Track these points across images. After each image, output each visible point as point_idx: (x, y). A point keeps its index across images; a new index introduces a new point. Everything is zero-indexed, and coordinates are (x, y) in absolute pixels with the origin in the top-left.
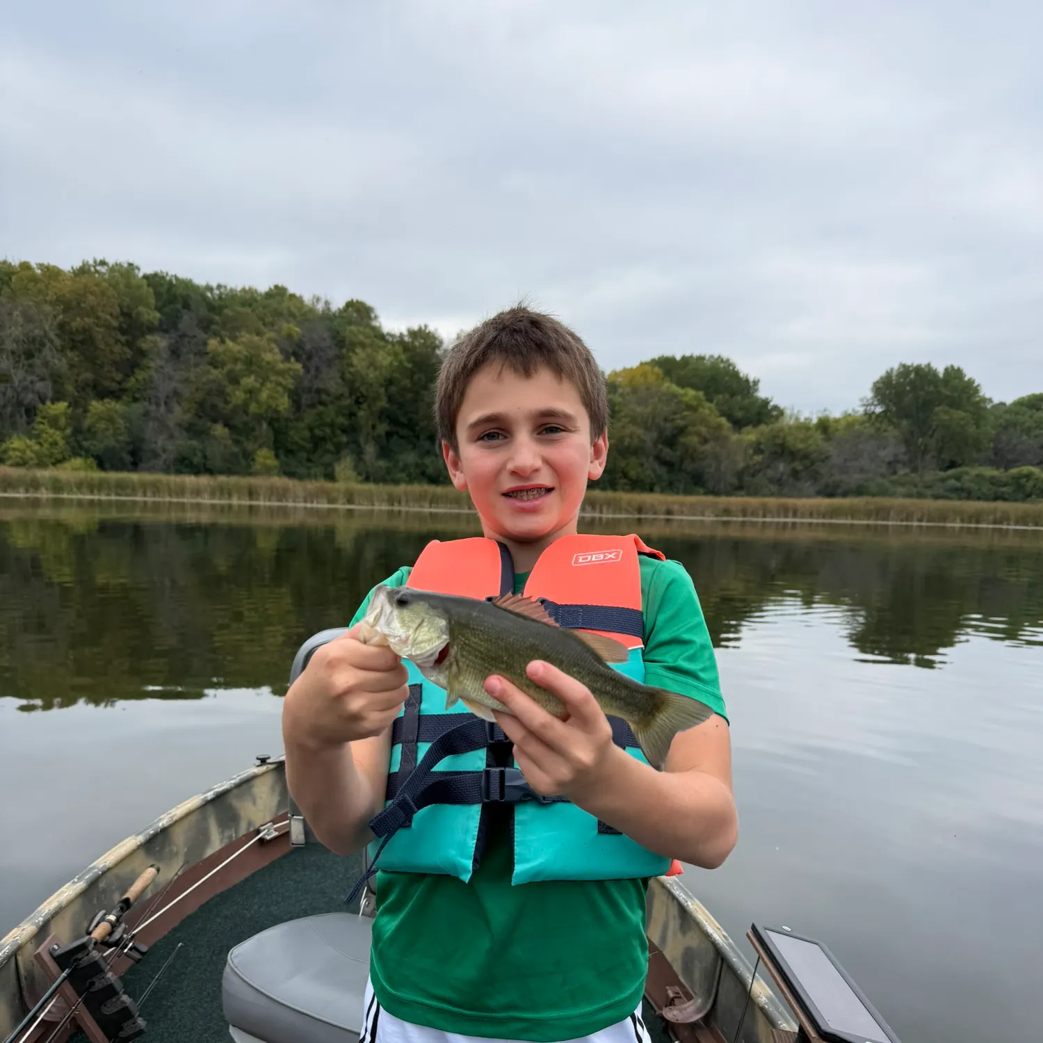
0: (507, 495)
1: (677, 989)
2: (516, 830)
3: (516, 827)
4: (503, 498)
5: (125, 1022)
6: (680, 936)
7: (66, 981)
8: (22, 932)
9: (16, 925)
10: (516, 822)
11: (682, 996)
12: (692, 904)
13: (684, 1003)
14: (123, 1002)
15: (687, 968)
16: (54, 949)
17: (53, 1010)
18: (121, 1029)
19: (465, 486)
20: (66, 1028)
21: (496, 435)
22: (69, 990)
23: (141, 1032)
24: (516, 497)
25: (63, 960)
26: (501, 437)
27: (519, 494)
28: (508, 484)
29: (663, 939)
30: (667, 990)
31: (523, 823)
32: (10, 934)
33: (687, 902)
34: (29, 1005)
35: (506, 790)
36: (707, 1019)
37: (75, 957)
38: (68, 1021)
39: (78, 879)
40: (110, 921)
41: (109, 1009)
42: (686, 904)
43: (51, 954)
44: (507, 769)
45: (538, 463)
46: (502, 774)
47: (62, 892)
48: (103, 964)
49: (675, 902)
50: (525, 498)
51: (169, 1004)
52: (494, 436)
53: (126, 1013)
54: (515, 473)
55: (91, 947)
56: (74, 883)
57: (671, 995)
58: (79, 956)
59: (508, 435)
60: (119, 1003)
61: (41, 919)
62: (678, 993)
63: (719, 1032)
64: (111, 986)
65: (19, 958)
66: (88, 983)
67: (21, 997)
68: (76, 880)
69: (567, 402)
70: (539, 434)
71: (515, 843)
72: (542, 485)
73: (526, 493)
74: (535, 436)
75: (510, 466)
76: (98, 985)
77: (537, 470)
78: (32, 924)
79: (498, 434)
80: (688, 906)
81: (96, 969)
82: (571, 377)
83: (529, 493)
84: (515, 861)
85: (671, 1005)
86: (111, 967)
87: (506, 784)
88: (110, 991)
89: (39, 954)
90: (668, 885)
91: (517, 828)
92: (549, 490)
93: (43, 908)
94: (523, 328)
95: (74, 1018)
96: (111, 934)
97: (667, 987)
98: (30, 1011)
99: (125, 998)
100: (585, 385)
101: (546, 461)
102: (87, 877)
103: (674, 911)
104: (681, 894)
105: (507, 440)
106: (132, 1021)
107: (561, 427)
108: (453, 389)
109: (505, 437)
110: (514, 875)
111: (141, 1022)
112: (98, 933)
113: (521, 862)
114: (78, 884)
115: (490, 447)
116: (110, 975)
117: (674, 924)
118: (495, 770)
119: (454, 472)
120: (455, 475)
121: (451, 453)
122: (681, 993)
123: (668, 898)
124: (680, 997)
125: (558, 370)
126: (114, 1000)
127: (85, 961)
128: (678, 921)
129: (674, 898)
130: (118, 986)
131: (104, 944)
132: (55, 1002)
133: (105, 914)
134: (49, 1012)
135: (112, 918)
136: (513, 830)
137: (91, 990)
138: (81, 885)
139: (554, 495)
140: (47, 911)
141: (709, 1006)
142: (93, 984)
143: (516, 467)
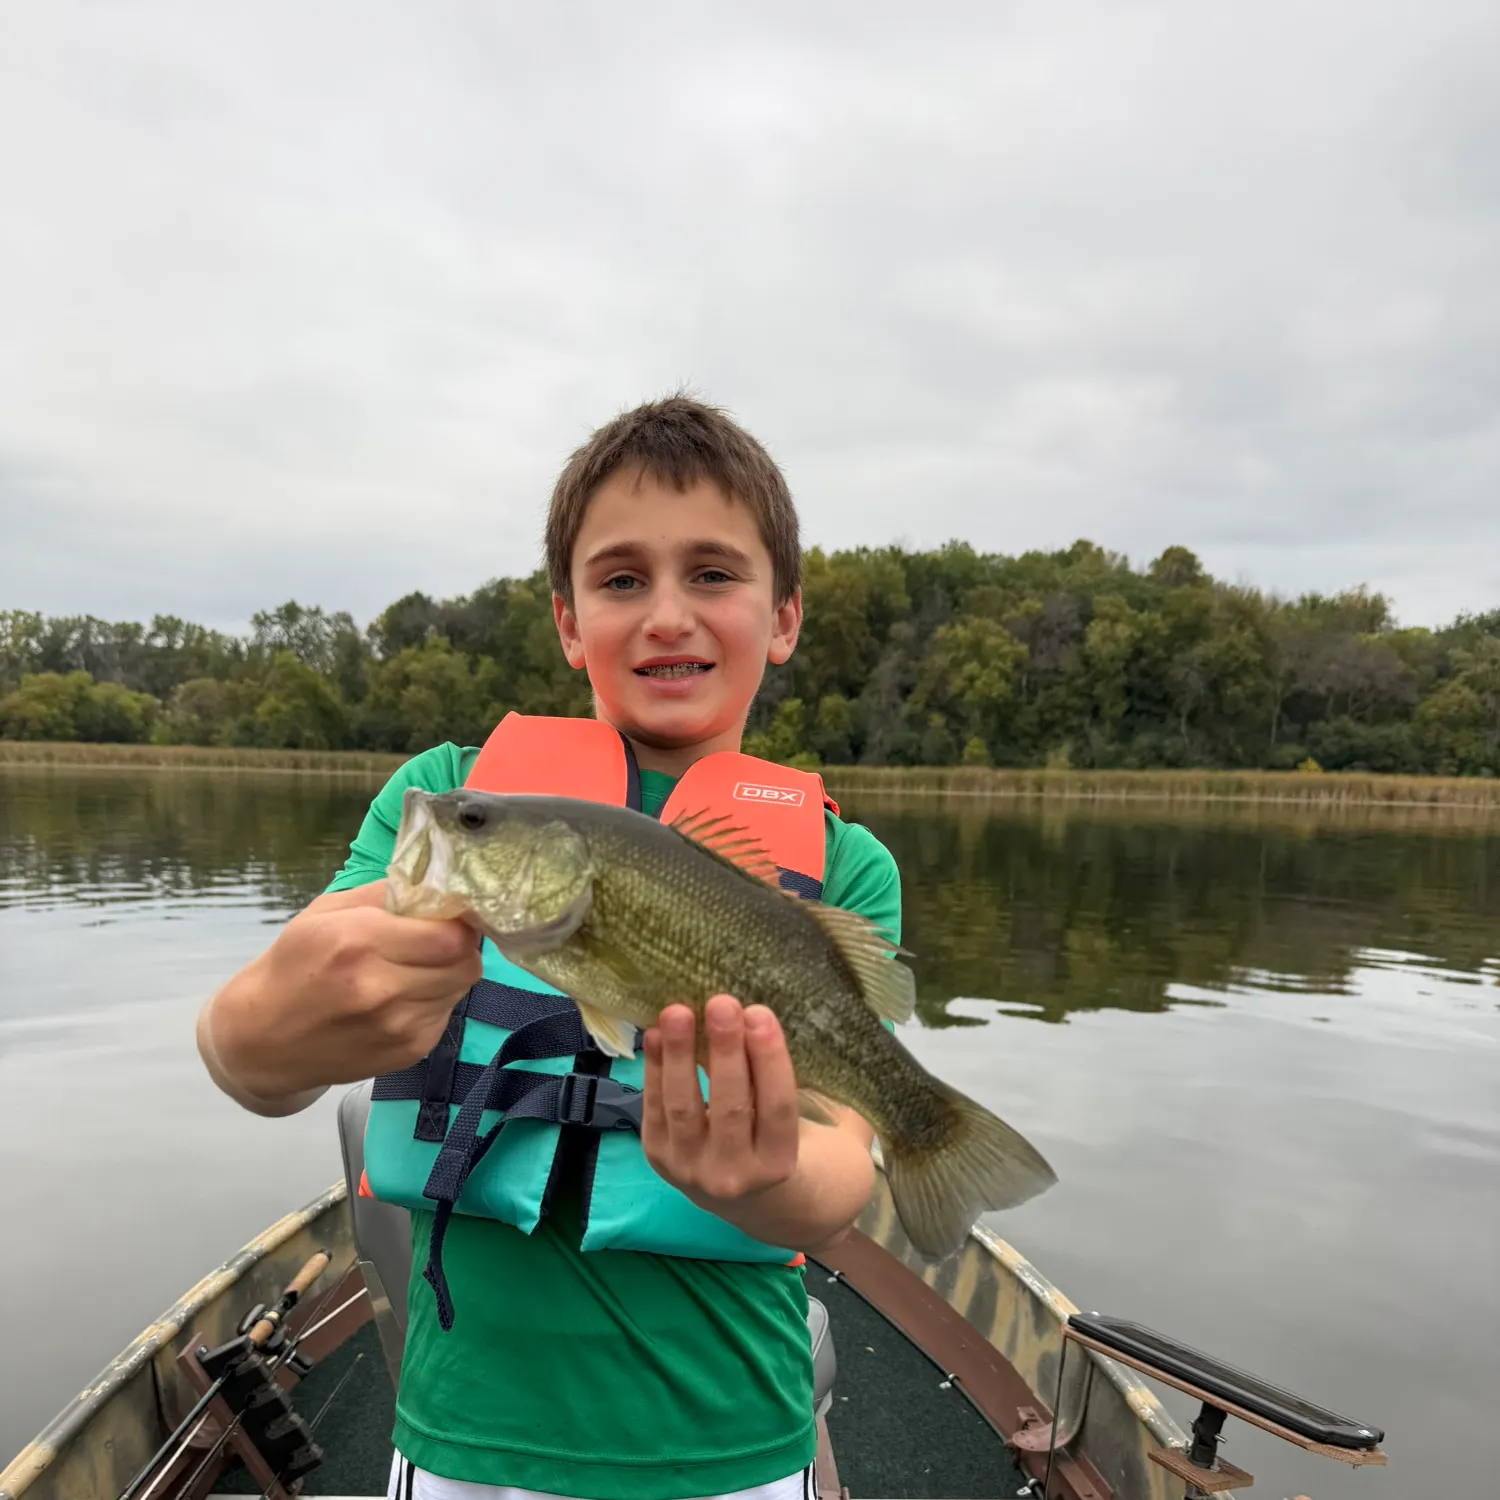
0: (641, 671)
1: (1032, 1410)
2: (597, 1170)
3: (598, 1165)
4: (636, 678)
5: (296, 1448)
6: (1034, 1338)
7: (219, 1394)
8: (159, 1330)
9: (150, 1321)
10: (599, 1158)
11: (1038, 1418)
12: (1051, 1294)
13: (1040, 1426)
14: (292, 1423)
15: (1044, 1382)
16: (201, 1352)
17: (202, 1434)
18: (291, 1459)
19: (582, 660)
20: (219, 1456)
21: (628, 580)
22: (222, 1406)
23: (316, 1463)
24: (655, 675)
25: (213, 1367)
26: (636, 584)
27: (660, 671)
28: (644, 653)
29: (1012, 1344)
30: (1017, 1412)
31: (608, 1161)
32: (146, 1332)
33: (1043, 1291)
34: (171, 1427)
35: (596, 1110)
36: (1074, 1445)
37: (229, 1363)
38: (222, 1447)
39: (227, 1266)
40: (270, 1320)
41: (275, 1432)
42: (1041, 1295)
43: (198, 1359)
44: (601, 1081)
45: (689, 624)
46: (593, 1086)
47: (208, 1282)
48: (265, 1372)
49: (1027, 1294)
50: (669, 676)
51: (349, 1432)
52: (625, 582)
53: (296, 1438)
54: (653, 637)
55: (249, 1350)
56: (222, 1270)
57: (1023, 1417)
58: (234, 1361)
59: (647, 581)
60: (288, 1423)
61: (183, 1315)
62: (1033, 1415)
63: (1091, 1463)
64: (276, 1402)
65: (157, 1364)
66: (247, 1396)
67: (161, 1417)
68: (224, 1267)
69: (739, 536)
70: (693, 581)
71: (594, 1189)
72: (695, 657)
73: (669, 670)
74: (687, 583)
75: (647, 626)
76: (261, 1399)
77: (686, 635)
78: (172, 1321)
79: (633, 579)
80: (1044, 1296)
81: (257, 1378)
82: (745, 496)
83: (675, 670)
84: (590, 1214)
85: (1023, 1428)
86: (275, 1377)
87: (597, 1101)
88: (276, 1409)
89: (183, 1358)
90: (1017, 1272)
91: (600, 1167)
92: (707, 667)
93: (185, 1302)
94: (677, 420)
95: (229, 1444)
96: (271, 1336)
97: (1018, 1408)
98: (171, 1434)
99: (295, 1417)
100: (767, 513)
101: (703, 623)
102: (238, 1263)
103: (1026, 1306)
104: (1036, 1282)
105: (645, 589)
106: (304, 1448)
107: (728, 574)
108: (568, 509)
109: (643, 584)
110: (586, 1235)
111: (316, 1450)
112: (257, 1334)
113: (597, 1217)
114: (228, 1272)
115: (617, 599)
116: (274, 1386)
117: (1026, 1323)
118: (583, 1079)
119: (568, 640)
120: (569, 646)
121: (565, 612)
122: (1037, 1414)
123: (1018, 1289)
124: (1035, 1421)
125: (727, 485)
126: (280, 1419)
127: (242, 1369)
128: (1031, 1319)
129: (1025, 1288)
130: (286, 1402)
131: (264, 1349)
132: (205, 1423)
133: (264, 1310)
134: (195, 1436)
135: (273, 1315)
136: (594, 1168)
137: (250, 1407)
138: (231, 1273)
139: (713, 673)
140: (189, 1305)
141: (1075, 1429)
142: (252, 1398)
143: (655, 628)
